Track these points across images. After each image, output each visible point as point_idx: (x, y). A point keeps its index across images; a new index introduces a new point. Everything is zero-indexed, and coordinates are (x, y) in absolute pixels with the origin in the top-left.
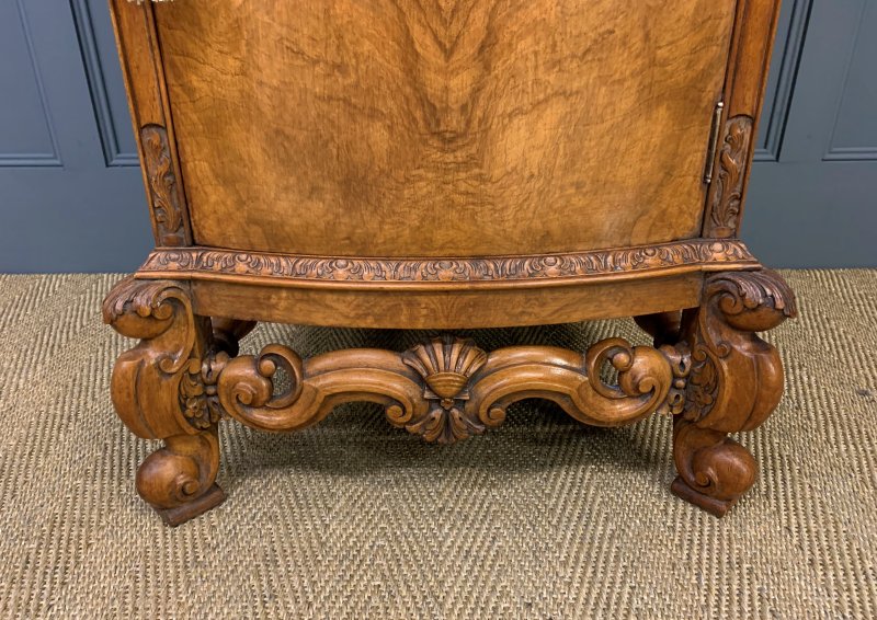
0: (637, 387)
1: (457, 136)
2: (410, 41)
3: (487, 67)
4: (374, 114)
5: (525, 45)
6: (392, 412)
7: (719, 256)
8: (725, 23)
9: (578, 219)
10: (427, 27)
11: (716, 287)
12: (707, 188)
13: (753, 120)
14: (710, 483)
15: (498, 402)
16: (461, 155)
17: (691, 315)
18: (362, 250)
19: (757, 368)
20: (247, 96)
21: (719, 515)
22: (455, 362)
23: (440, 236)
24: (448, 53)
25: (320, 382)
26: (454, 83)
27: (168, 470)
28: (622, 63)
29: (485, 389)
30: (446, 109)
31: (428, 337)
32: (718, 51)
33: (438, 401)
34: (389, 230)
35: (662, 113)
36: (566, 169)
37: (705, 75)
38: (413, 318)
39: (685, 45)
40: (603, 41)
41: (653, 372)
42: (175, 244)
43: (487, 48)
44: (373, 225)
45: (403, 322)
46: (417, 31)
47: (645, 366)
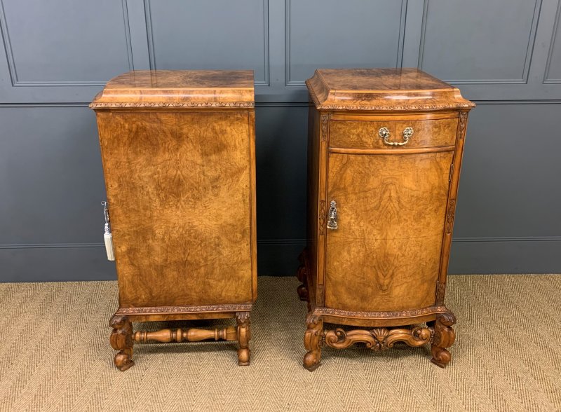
0: (422, 338)
1: (385, 290)
2: (377, 274)
3: (392, 279)
4: (369, 286)
5: (400, 275)
6: (368, 345)
7: (440, 310)
8: (438, 268)
9: (410, 304)
11: (439, 317)
12: (436, 296)
14: (440, 360)
15: (392, 343)
16: (386, 293)
17: (435, 321)
18: (363, 310)
19: (449, 333)
20: (343, 281)
21: (443, 367)
22: (382, 334)
23: (380, 308)
24: (385, 277)
25: (351, 338)
26: (386, 281)
27: (310, 358)
28: (417, 277)
29: (389, 339)
30: (384, 286)
31: (376, 328)
32: (437, 272)
33: (378, 342)
34: (370, 306)
35: (426, 284)
36: (407, 295)
37: (434, 277)
38: (374, 325)
39: (430, 273)
40: (414, 273)
41: (426, 334)
42: (320, 307)
43: (392, 276)
44: (367, 305)
45: (372, 325)
46: (379, 273)
47: (424, 333)
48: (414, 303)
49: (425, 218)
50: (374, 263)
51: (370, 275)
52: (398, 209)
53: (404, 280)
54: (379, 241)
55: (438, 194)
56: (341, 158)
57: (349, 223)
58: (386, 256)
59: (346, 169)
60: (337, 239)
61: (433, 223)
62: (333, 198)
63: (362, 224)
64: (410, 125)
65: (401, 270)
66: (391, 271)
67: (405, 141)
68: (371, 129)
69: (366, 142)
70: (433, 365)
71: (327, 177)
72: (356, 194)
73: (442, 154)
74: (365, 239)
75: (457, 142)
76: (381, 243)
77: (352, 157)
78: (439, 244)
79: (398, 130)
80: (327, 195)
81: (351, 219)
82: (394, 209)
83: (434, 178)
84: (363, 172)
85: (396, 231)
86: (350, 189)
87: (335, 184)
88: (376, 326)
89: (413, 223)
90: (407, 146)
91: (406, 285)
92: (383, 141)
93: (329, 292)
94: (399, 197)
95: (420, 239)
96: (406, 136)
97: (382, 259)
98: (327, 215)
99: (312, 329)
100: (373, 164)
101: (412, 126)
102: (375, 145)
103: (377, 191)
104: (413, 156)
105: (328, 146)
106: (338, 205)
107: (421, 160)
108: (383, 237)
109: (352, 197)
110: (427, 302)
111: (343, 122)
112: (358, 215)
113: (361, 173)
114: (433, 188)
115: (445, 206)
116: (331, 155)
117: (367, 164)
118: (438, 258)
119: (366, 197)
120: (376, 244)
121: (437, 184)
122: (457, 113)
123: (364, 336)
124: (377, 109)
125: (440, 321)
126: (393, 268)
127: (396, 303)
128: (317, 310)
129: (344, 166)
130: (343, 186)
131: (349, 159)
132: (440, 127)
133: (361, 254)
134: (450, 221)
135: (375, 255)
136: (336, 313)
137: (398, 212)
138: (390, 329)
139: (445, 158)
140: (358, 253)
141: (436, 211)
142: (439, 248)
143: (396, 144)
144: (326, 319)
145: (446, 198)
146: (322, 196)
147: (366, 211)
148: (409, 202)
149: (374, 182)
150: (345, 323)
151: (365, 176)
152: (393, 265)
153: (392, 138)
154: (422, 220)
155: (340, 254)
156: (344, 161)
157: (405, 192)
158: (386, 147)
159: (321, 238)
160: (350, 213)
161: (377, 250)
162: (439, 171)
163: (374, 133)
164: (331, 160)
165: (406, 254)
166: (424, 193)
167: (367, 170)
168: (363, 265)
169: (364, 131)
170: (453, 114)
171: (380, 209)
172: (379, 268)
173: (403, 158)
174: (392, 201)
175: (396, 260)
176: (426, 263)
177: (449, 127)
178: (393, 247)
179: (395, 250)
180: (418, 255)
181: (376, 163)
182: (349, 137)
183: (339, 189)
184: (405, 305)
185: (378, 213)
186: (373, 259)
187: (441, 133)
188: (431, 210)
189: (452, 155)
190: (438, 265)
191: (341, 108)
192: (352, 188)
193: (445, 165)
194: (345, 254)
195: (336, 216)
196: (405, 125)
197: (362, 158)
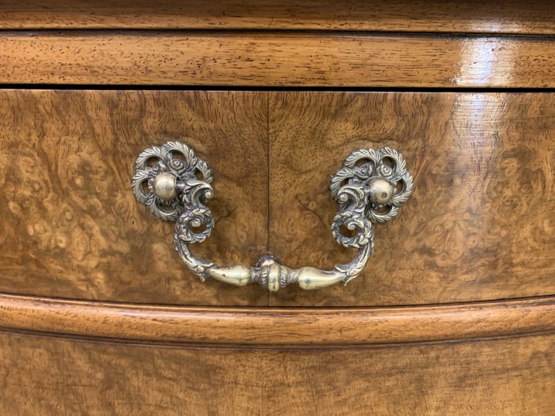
67: (348, 255)
69: (61, 254)
79: (288, 163)
96: (355, 217)
101: (401, 141)
107: (461, 383)
143: (274, 275)
181: (154, 396)
196: (345, 128)
197: (55, 355)
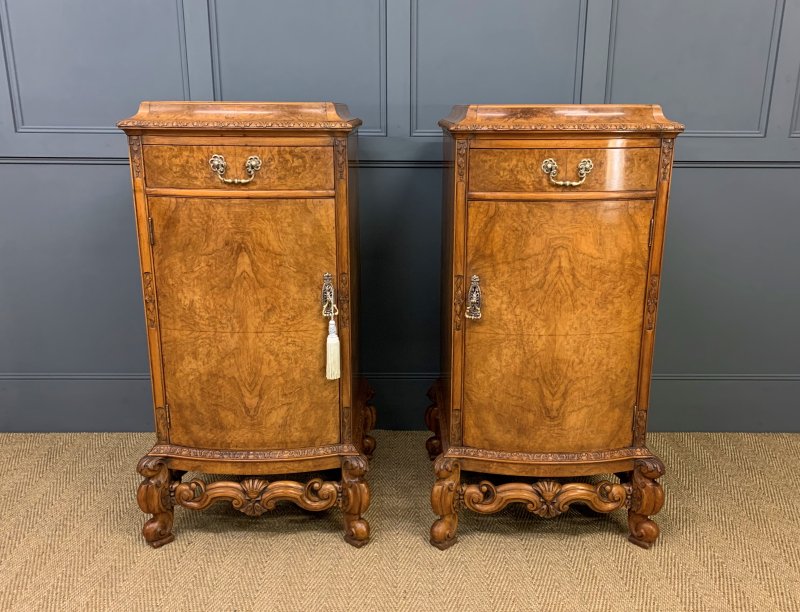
0: (614, 499)
1: (555, 417)
2: (542, 392)
3: (565, 399)
4: (529, 411)
5: (576, 394)
6: (529, 506)
7: (639, 453)
8: (635, 385)
9: (592, 442)
10: (547, 389)
11: (638, 463)
12: (633, 432)
13: (646, 411)
14: (642, 536)
15: (566, 503)
16: (556, 423)
17: (632, 472)
18: (522, 450)
19: (654, 491)
20: (490, 404)
21: (646, 548)
22: (550, 489)
23: (548, 446)
24: (553, 395)
25: (503, 495)
26: (555, 403)
27: (441, 529)
28: (603, 398)
29: (562, 498)
30: (552, 410)
31: (542, 479)
32: (633, 392)
33: (545, 502)
34: (532, 444)
35: (617, 410)
36: (588, 427)
37: (630, 399)
38: (538, 473)
39: (623, 392)
40: (599, 392)
41: (619, 493)
42: (456, 446)
43: (564, 395)
44: (526, 442)
45: (535, 474)
46: (544, 390)
47: (616, 490)
48: (599, 441)
49: (612, 302)
50: (537, 373)
51: (532, 394)
52: (572, 287)
53: (584, 402)
54: (544, 338)
55: (633, 265)
56: (486, 207)
57: (499, 309)
58: (555, 361)
59: (494, 225)
60: (481, 336)
61: (625, 312)
62: (475, 271)
63: (518, 311)
64: (589, 155)
65: (579, 385)
66: (562, 388)
67: (581, 179)
68: (530, 161)
69: (524, 182)
70: (632, 545)
71: (466, 239)
72: (509, 263)
73: (638, 203)
74: (522, 335)
75: (659, 185)
76: (548, 341)
77: (503, 205)
78: (636, 347)
79: (571, 162)
80: (466, 266)
81: (502, 303)
82: (566, 287)
83: (625, 240)
84: (520, 228)
85: (569, 323)
86: (500, 257)
87: (477, 250)
88: (541, 475)
89: (595, 310)
90: (584, 188)
91: (585, 410)
92: (549, 180)
93: (470, 422)
94: (573, 269)
95: (607, 336)
96: (583, 171)
97: (549, 367)
98: (465, 298)
99: (444, 479)
100: (534, 216)
101: (591, 158)
102: (537, 186)
103: (540, 258)
104: (594, 204)
105: (467, 189)
106: (482, 282)
107: (606, 210)
108: (550, 332)
109: (504, 268)
110: (619, 440)
111: (488, 151)
112: (512, 297)
113: (517, 229)
114: (624, 255)
115: (644, 285)
116: (471, 203)
117: (525, 216)
118: (634, 367)
119: (524, 269)
120: (540, 344)
121: (630, 251)
122: (658, 140)
123: (523, 492)
124: (539, 128)
125: (640, 471)
126: (566, 382)
127: (571, 440)
128: (450, 450)
129: (491, 220)
130: (488, 252)
131: (498, 208)
132: (633, 159)
133: (517, 361)
134: (651, 310)
135: (537, 361)
136: (480, 454)
137: (572, 293)
138: (563, 481)
139: (641, 209)
140: (513, 357)
141: (630, 293)
142: (635, 353)
143: (568, 183)
144: (465, 463)
145: (644, 273)
146: (458, 269)
147: (524, 290)
148: (587, 277)
149: (535, 245)
150: (494, 470)
151: (522, 236)
152: (566, 377)
153: (562, 174)
154: (610, 307)
155: (485, 359)
156: (491, 213)
157: (583, 260)
158: (553, 189)
159: (456, 334)
160: (501, 294)
161: (541, 353)
162: (633, 228)
163: (535, 167)
164: (472, 211)
165: (585, 359)
166: (610, 262)
167: (525, 227)
168: (520, 377)
169: (520, 164)
170: (652, 141)
171: (546, 287)
172: (545, 381)
173: (579, 207)
174: (562, 273)
175: (570, 369)
176: (616, 375)
177: (646, 161)
178: (566, 348)
179: (569, 353)
180: (605, 361)
181: (539, 214)
182: (499, 174)
183: (483, 257)
184: (585, 443)
185: (541, 294)
186: (536, 367)
187: (635, 169)
188: (621, 291)
189: (652, 206)
190: (635, 380)
191: (485, 128)
192: (502, 255)
193: (643, 221)
194: (494, 359)
195: (479, 299)
196: (581, 155)
197: (518, 206)
